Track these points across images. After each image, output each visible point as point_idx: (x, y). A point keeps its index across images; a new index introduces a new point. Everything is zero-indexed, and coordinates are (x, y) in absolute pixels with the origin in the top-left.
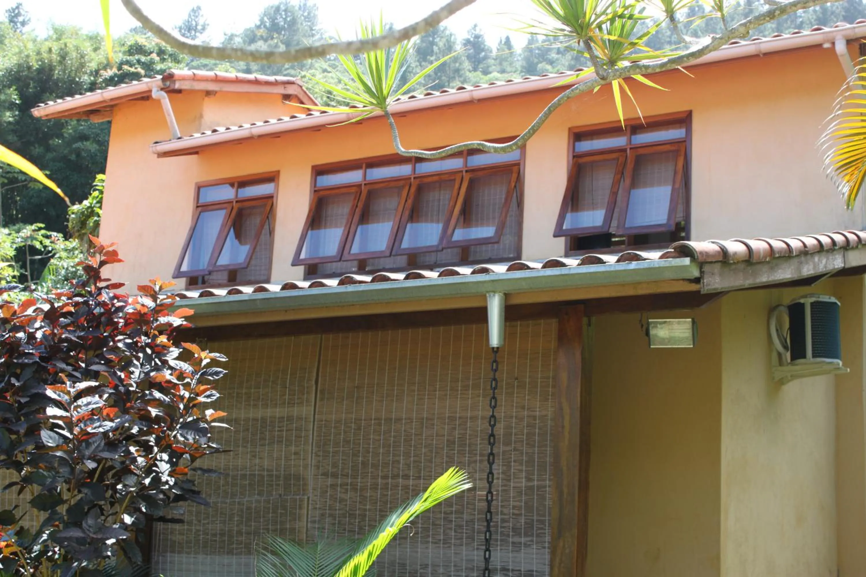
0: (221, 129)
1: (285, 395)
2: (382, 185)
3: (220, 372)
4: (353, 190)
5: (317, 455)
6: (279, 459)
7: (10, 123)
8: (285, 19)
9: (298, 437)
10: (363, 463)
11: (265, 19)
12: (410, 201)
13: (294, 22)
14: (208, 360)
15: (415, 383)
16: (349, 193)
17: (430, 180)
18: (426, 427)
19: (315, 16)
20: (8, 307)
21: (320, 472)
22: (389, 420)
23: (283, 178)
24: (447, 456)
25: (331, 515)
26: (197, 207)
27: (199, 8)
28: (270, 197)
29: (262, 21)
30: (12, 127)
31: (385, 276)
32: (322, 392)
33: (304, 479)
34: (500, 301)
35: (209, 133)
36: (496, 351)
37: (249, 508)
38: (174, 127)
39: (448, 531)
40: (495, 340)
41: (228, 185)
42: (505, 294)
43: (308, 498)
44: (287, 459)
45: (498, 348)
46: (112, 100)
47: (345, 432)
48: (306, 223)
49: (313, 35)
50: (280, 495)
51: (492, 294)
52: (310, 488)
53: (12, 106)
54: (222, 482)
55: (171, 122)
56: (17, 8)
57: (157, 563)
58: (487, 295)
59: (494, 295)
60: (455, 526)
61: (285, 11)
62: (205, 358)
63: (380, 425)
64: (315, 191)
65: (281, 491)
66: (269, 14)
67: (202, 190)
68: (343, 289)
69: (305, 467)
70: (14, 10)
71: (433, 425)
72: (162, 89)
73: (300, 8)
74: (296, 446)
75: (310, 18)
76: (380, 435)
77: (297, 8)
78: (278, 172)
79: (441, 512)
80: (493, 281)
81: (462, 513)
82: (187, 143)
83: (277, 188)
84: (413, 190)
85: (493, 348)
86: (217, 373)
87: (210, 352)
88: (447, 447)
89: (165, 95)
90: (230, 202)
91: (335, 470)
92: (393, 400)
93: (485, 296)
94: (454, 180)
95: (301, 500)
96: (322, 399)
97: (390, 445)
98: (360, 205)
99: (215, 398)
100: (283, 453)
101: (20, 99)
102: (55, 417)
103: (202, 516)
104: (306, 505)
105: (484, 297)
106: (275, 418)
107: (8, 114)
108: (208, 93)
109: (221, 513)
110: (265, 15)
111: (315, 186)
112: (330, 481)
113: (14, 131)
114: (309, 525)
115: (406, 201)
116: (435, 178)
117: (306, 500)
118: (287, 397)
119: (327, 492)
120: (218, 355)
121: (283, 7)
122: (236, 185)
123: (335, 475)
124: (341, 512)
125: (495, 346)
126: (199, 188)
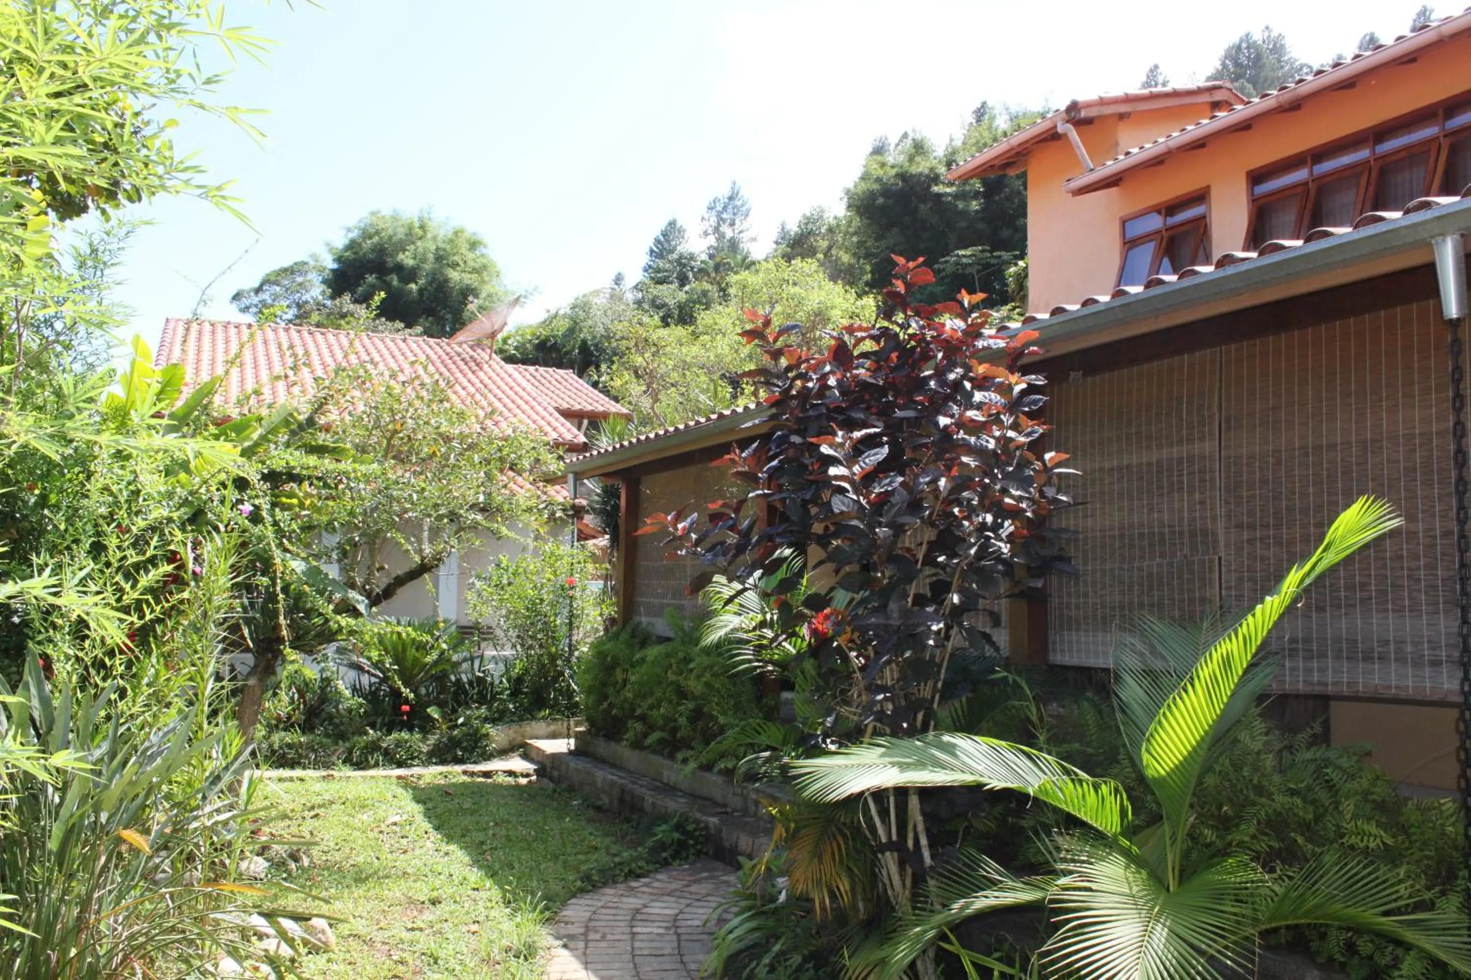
0: (1135, 150)
1: (1182, 429)
2: (1334, 177)
3: (1040, 400)
4: (1299, 190)
5: (1227, 503)
6: (1181, 510)
7: (977, 212)
8: (1249, 58)
9: (1202, 481)
10: (1288, 508)
11: (1227, 62)
12: (1372, 189)
13: (1259, 57)
14: (1024, 386)
15: (1350, 394)
16: (1296, 194)
17: (1394, 158)
18: (1372, 452)
19: (1282, 46)
20: (789, 352)
21: (1233, 522)
22: (1318, 448)
23: (1214, 194)
24: (1405, 490)
25: (1250, 579)
26: (1125, 243)
27: (1156, 67)
28: (1203, 217)
29: (1224, 65)
30: (980, 215)
31: (1276, 244)
32: (1228, 420)
33: (1213, 533)
34: (1455, 247)
35: (1121, 157)
36: (1454, 324)
37: (1150, 575)
38: (1085, 160)
39: (1415, 594)
40: (1452, 308)
41: (1155, 214)
42: (1462, 235)
43: (1220, 559)
44: (1191, 510)
45: (1458, 319)
46: (1020, 145)
47: (1261, 469)
48: (1246, 239)
49: (1282, 67)
50: (1186, 557)
51: (1440, 239)
52: (1222, 544)
53: (976, 195)
54: (1117, 545)
55: (1082, 154)
56: (983, 106)
57: (1055, 642)
58: (1433, 242)
59: (1444, 240)
60: (1426, 586)
61: (1248, 48)
62: (1017, 383)
63: (1306, 455)
64: (1253, 201)
65: (1186, 550)
66: (1231, 56)
67: (1127, 224)
68: (1221, 273)
69: (1214, 518)
70: (979, 110)
71: (1381, 448)
72: (1067, 122)
73: (1264, 42)
74: (1201, 493)
75: (1278, 48)
76: (1308, 468)
77: (1260, 42)
78: (1208, 189)
79: (1402, 568)
80: (1438, 218)
81: (1436, 568)
82: (1101, 173)
83: (1209, 208)
84: (1374, 174)
85: (1451, 320)
86: (1035, 402)
87: (1023, 375)
88: (1405, 476)
89: (1071, 127)
90: (1158, 232)
91: (1251, 520)
92: (1322, 421)
93: (1430, 245)
94: (1429, 150)
95: (1211, 561)
96: (1229, 429)
97: (1322, 482)
98: (1310, 205)
99: (1037, 435)
100: (1186, 503)
101: (984, 186)
102: (837, 478)
103: (1099, 586)
104: (1217, 568)
105: (1428, 246)
106: (1173, 459)
107: (974, 203)
108: (1121, 116)
109: (1120, 582)
110: (1226, 58)
111: (1253, 194)
112: (1245, 535)
113: (983, 219)
114: (1223, 592)
115: (1367, 189)
116: (1403, 154)
117: (1217, 562)
118: (1185, 432)
119: (1243, 548)
120: (1033, 377)
121: (1244, 45)
122: (1163, 211)
123: (1252, 527)
124: (1263, 574)
125: (1455, 316)
126: (1124, 222)
